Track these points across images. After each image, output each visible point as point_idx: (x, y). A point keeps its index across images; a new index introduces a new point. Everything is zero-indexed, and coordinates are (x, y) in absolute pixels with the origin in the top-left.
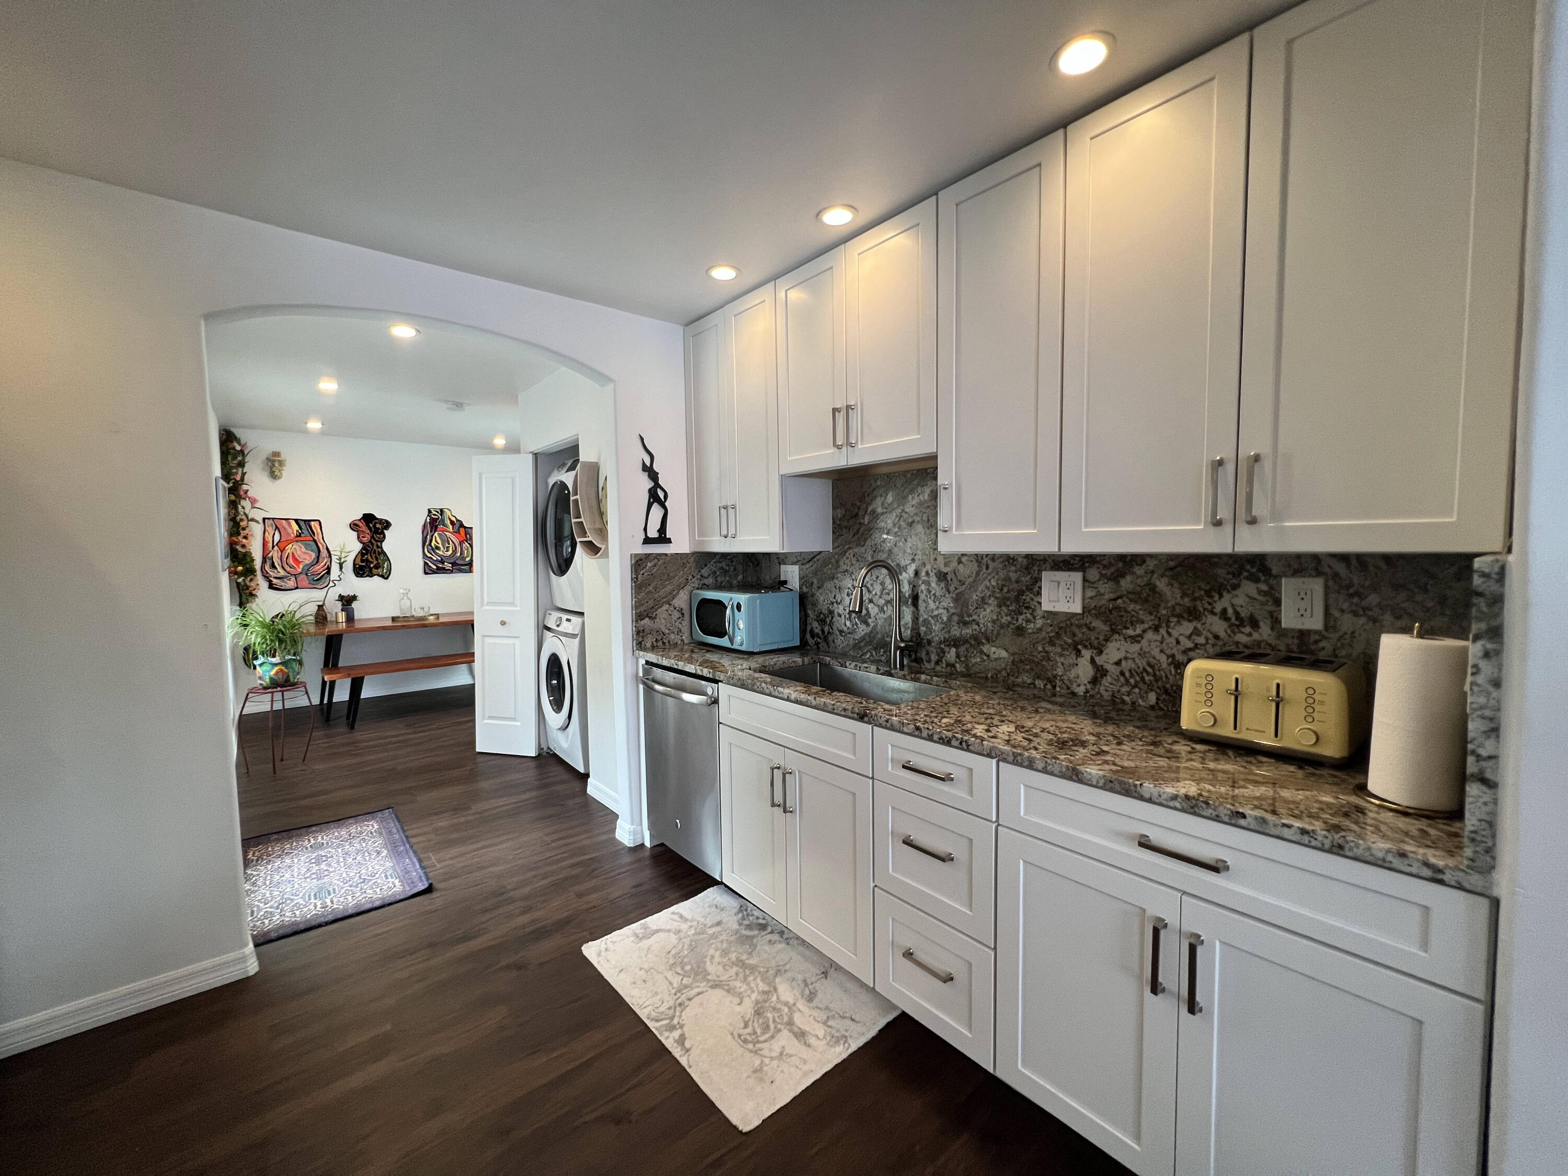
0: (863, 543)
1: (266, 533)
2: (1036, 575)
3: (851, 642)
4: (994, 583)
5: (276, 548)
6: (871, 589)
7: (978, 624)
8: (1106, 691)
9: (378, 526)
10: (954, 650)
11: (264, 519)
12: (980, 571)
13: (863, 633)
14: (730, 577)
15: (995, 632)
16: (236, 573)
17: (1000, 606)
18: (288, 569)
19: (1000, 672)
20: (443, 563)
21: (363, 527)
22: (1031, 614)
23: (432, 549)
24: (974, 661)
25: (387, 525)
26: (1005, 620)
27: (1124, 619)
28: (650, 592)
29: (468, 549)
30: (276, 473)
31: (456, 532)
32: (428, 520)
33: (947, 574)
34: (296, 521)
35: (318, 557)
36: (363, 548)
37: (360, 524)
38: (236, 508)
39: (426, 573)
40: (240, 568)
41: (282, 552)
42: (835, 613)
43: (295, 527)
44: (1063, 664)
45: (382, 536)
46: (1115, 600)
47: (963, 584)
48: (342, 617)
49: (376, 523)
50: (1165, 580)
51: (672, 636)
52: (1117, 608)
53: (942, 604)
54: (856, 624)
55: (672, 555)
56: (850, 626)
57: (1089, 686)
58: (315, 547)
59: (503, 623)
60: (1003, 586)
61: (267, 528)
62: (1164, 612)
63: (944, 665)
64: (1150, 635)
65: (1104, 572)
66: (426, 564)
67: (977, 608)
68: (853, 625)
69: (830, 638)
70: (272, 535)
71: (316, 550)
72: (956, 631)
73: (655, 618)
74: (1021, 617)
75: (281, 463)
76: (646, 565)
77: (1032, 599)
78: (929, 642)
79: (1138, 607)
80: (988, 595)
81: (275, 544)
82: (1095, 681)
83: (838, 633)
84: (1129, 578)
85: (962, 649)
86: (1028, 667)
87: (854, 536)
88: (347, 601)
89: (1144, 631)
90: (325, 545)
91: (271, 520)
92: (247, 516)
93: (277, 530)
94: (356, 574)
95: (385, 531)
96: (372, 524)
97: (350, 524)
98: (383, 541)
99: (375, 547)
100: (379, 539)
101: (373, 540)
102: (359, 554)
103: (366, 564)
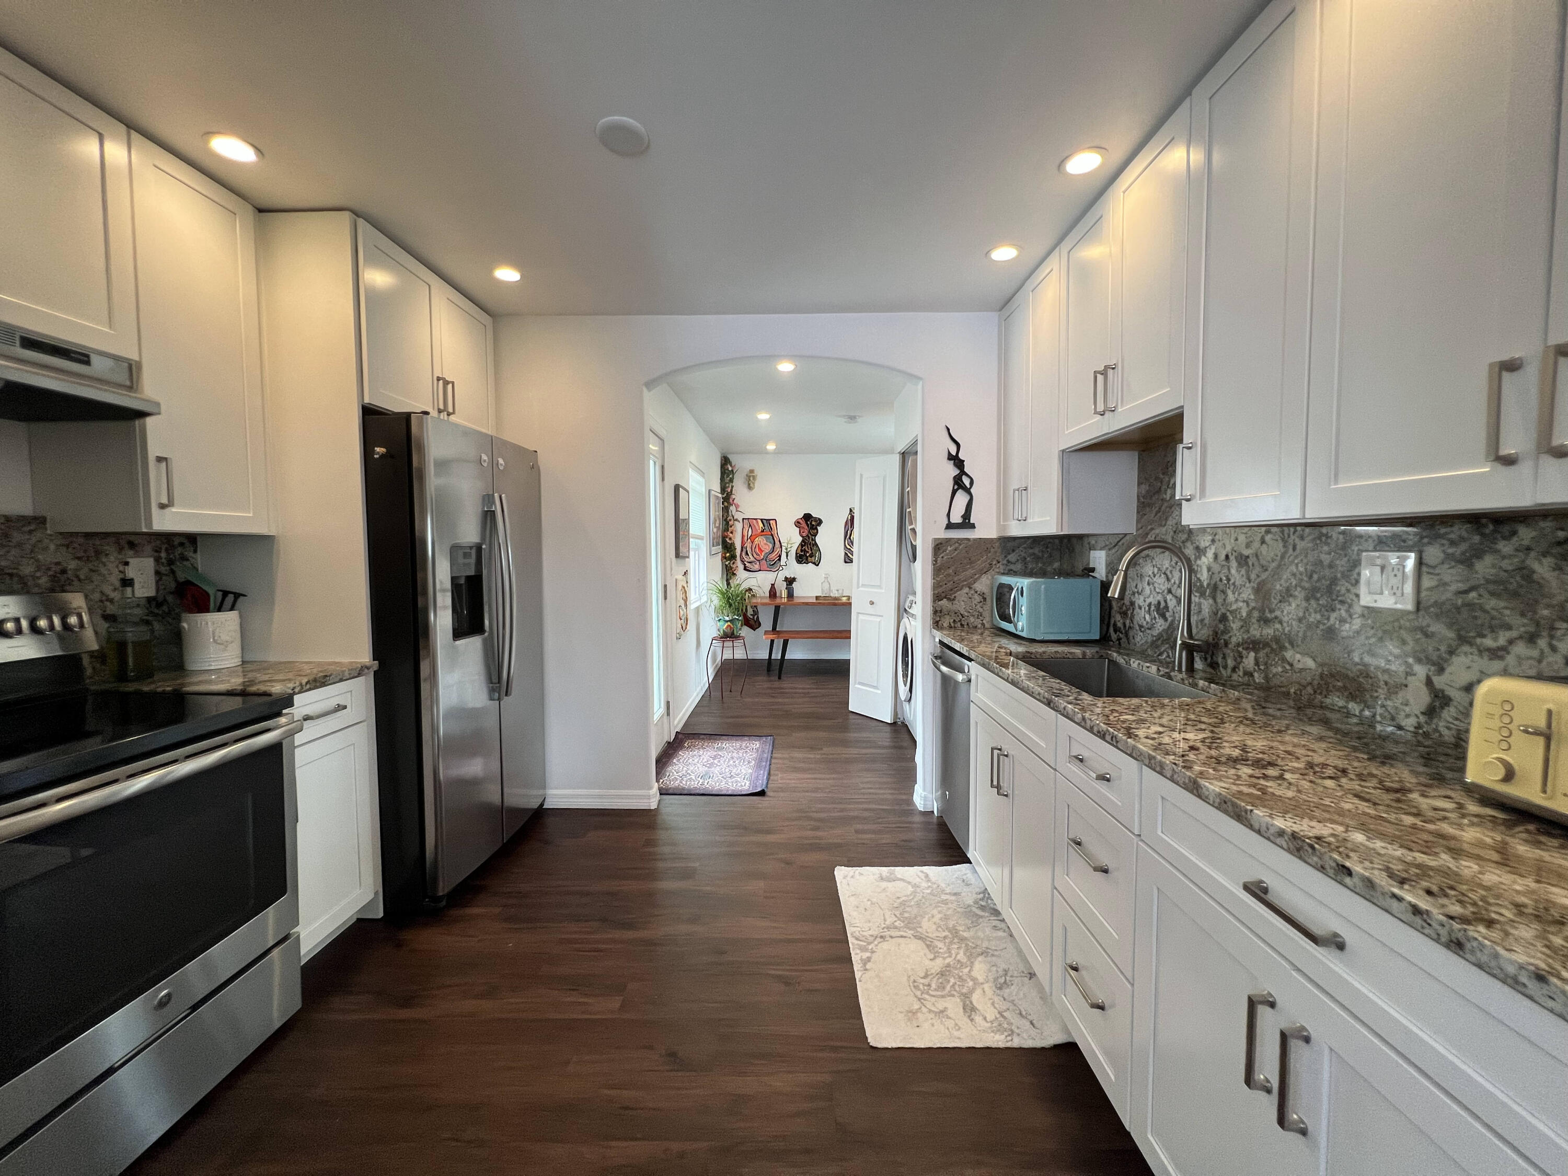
0: (1164, 523)
1: (744, 529)
2: (1354, 557)
3: (1150, 639)
4: (1301, 569)
5: (749, 540)
6: (1170, 576)
7: (1281, 622)
8: (1449, 728)
9: (813, 523)
10: (1252, 654)
11: (743, 519)
12: (1286, 552)
13: (1161, 629)
14: (1044, 564)
15: (1300, 634)
16: (725, 558)
17: (1307, 599)
18: (755, 555)
19: (1305, 687)
21: (804, 524)
22: (1347, 611)
23: (851, 542)
24: (1274, 670)
25: (820, 522)
26: (1314, 617)
27: (1479, 622)
28: (949, 575)
30: (752, 486)
32: (849, 518)
33: (1248, 557)
34: (762, 520)
35: (774, 548)
36: (803, 541)
37: (802, 522)
38: (728, 512)
39: (846, 562)
40: (728, 555)
41: (752, 543)
42: (1136, 605)
43: (761, 525)
44: (1386, 683)
45: (816, 531)
46: (1466, 592)
47: (1266, 570)
48: (784, 594)
49: (812, 521)
50: (1548, 561)
51: (972, 619)
52: (1470, 605)
53: (1243, 595)
54: (1155, 618)
55: (975, 540)
56: (1149, 621)
57: (1422, 719)
58: (772, 540)
59: (872, 603)
60: (1313, 572)
61: (744, 526)
62: (1546, 612)
63: (1241, 673)
64: (1520, 649)
65: (1450, 551)
66: (846, 554)
67: (1280, 602)
68: (1152, 619)
69: (1131, 633)
70: (747, 531)
71: (773, 542)
72: (1256, 632)
73: (954, 600)
74: (1333, 616)
75: (754, 478)
76: (946, 549)
77: (1348, 591)
78: (1226, 644)
79: (1502, 604)
80: (1294, 583)
81: (748, 538)
82: (1431, 712)
83: (1138, 628)
84: (1488, 559)
85: (1261, 654)
86: (1339, 684)
87: (1156, 515)
88: (790, 581)
89: (1511, 642)
90: (778, 538)
91: (747, 520)
92: (733, 517)
93: (750, 527)
94: (797, 561)
95: (818, 527)
96: (810, 522)
97: (795, 522)
98: (816, 535)
99: (811, 540)
100: (814, 533)
101: (810, 535)
102: (800, 545)
103: (805, 553)
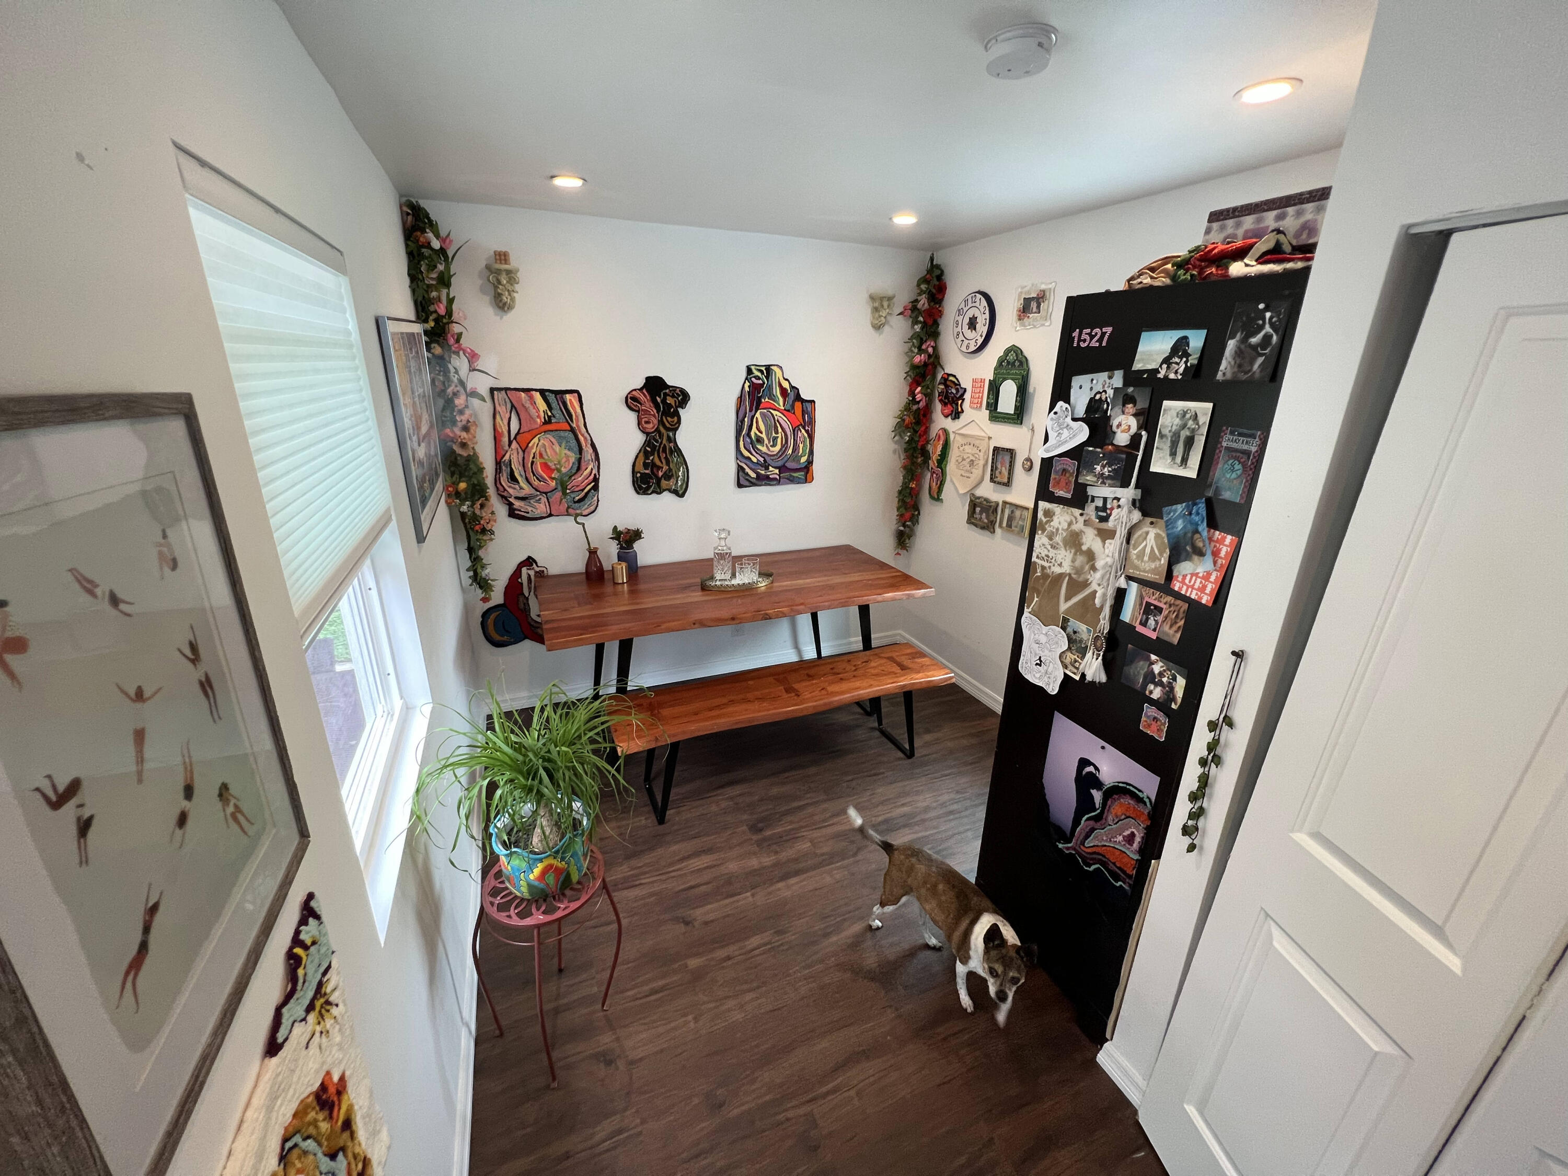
1: (498, 417)
5: (514, 445)
9: (670, 400)
11: (492, 390)
16: (457, 494)
18: (536, 483)
20: (767, 468)
21: (648, 405)
23: (752, 443)
25: (683, 397)
29: (804, 442)
30: (505, 298)
31: (788, 411)
32: (747, 389)
34: (543, 392)
35: (579, 460)
36: (647, 443)
37: (642, 398)
39: (740, 485)
40: (463, 486)
41: (524, 452)
43: (542, 405)
45: (676, 418)
48: (622, 573)
49: (665, 395)
58: (573, 443)
61: (498, 408)
66: (740, 469)
70: (506, 422)
71: (576, 449)
75: (511, 275)
81: (512, 438)
88: (627, 540)
90: (589, 438)
91: (503, 392)
92: (462, 383)
93: (514, 410)
94: (635, 489)
95: (680, 410)
96: (660, 397)
97: (627, 398)
98: (677, 429)
99: (664, 441)
100: (671, 425)
101: (662, 429)
102: (642, 454)
103: (652, 471)
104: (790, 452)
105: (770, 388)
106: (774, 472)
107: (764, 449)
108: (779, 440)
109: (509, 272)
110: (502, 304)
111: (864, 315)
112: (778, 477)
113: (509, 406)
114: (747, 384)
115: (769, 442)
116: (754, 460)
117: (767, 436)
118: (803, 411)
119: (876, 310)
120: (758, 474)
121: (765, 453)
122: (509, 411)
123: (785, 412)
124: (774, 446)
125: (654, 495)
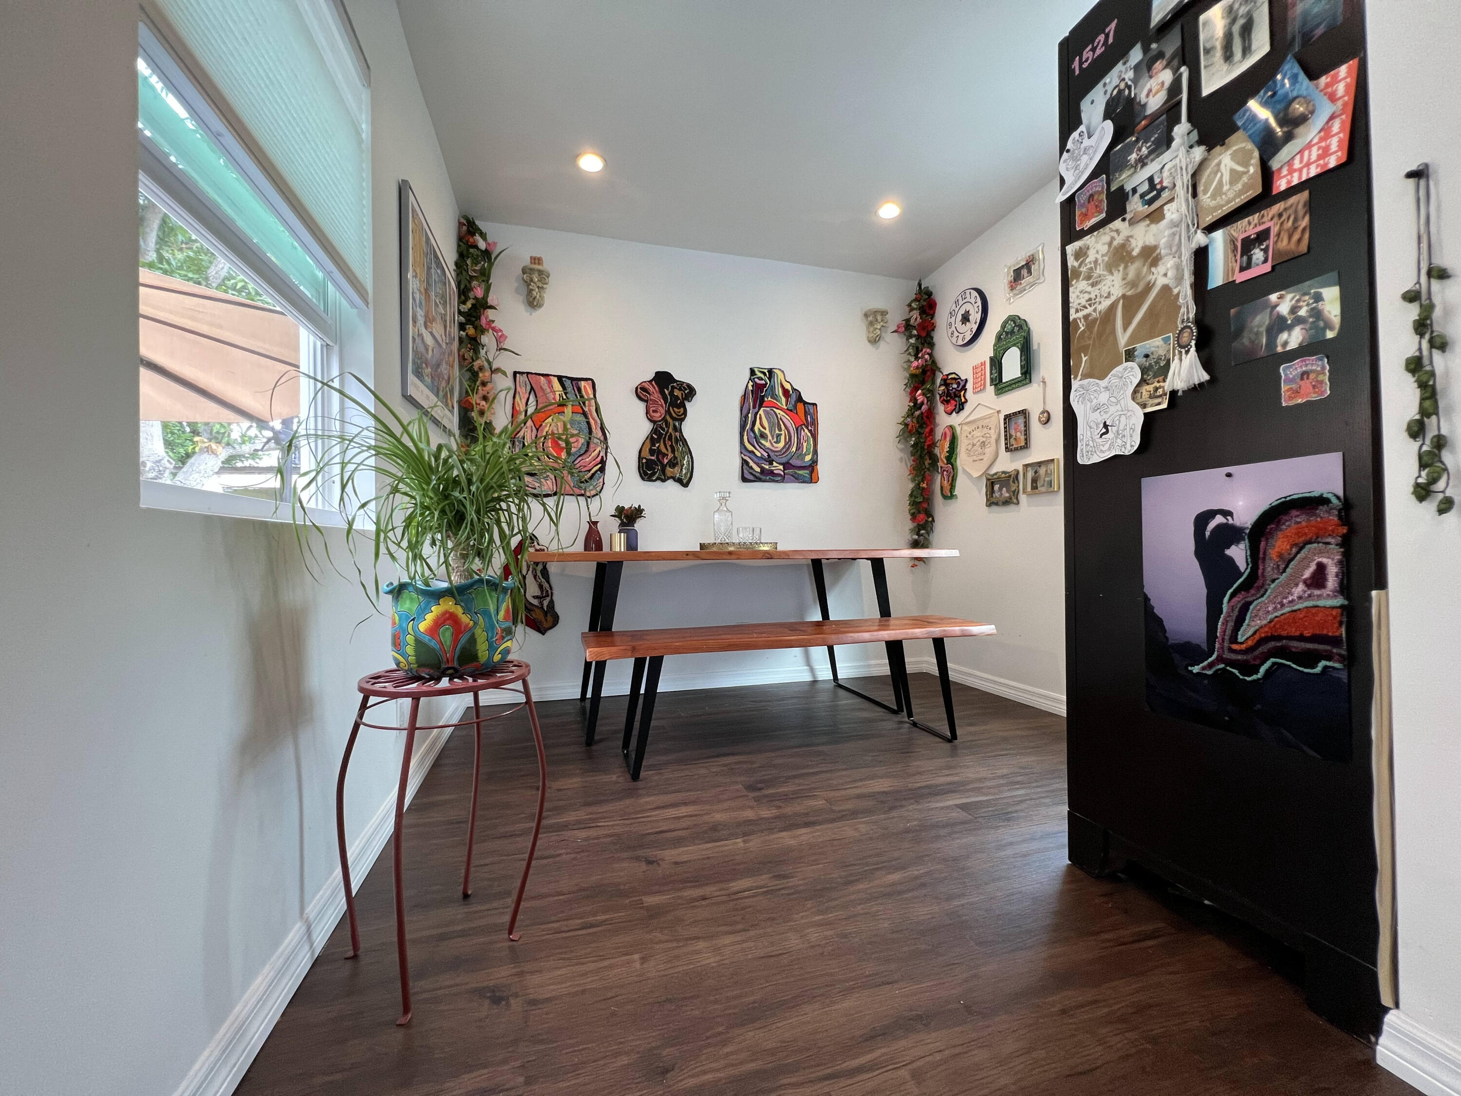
1: (517, 396)
5: (530, 423)
9: (676, 393)
11: (515, 373)
20: (771, 463)
21: (656, 396)
23: (755, 437)
25: (690, 392)
29: (808, 441)
30: (534, 293)
31: (791, 411)
32: (750, 388)
34: (560, 378)
36: (654, 431)
37: (651, 389)
38: (475, 349)
39: (744, 479)
41: (537, 430)
43: (558, 389)
45: (682, 410)
48: (619, 544)
49: (673, 387)
61: (518, 389)
66: (744, 462)
70: (524, 401)
75: (543, 276)
88: (628, 518)
90: (599, 422)
91: (525, 375)
92: (489, 363)
93: (532, 393)
94: (641, 476)
95: (687, 403)
96: (668, 390)
97: (637, 388)
98: (683, 420)
99: (671, 430)
100: (678, 415)
101: (668, 418)
102: (648, 440)
103: (657, 457)
104: (794, 449)
105: (773, 388)
106: (778, 468)
107: (768, 444)
108: (783, 438)
109: (540, 272)
110: (533, 303)
111: (859, 331)
112: (782, 474)
113: (529, 388)
114: (751, 383)
115: (773, 439)
116: (759, 454)
117: (771, 431)
118: (805, 411)
119: (871, 324)
120: (763, 469)
121: (768, 448)
122: (528, 392)
123: (788, 412)
124: (778, 442)
125: (658, 483)
